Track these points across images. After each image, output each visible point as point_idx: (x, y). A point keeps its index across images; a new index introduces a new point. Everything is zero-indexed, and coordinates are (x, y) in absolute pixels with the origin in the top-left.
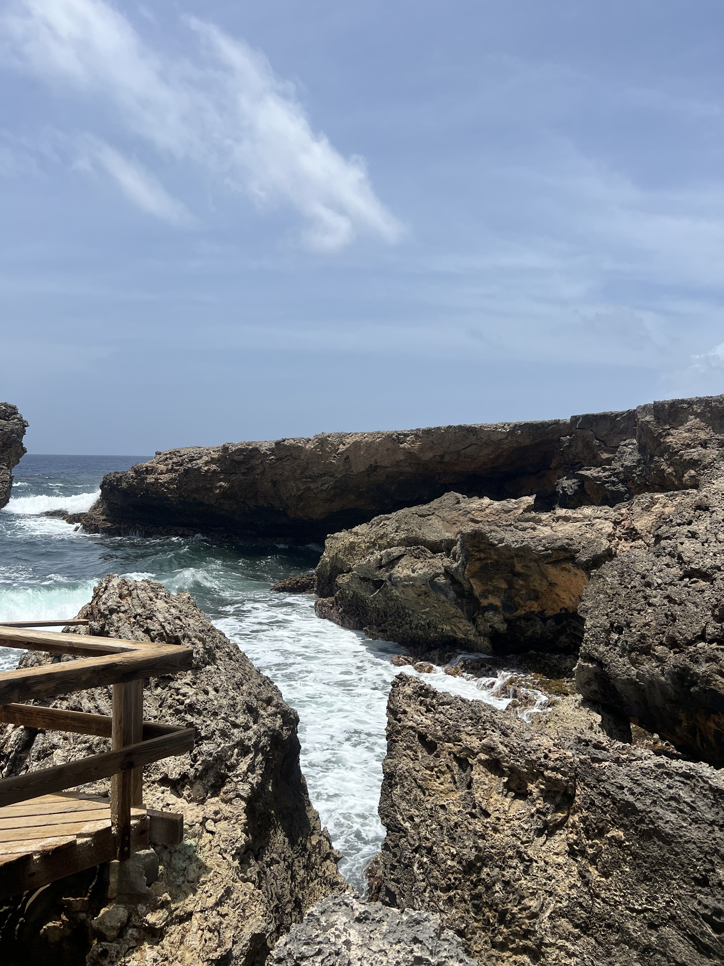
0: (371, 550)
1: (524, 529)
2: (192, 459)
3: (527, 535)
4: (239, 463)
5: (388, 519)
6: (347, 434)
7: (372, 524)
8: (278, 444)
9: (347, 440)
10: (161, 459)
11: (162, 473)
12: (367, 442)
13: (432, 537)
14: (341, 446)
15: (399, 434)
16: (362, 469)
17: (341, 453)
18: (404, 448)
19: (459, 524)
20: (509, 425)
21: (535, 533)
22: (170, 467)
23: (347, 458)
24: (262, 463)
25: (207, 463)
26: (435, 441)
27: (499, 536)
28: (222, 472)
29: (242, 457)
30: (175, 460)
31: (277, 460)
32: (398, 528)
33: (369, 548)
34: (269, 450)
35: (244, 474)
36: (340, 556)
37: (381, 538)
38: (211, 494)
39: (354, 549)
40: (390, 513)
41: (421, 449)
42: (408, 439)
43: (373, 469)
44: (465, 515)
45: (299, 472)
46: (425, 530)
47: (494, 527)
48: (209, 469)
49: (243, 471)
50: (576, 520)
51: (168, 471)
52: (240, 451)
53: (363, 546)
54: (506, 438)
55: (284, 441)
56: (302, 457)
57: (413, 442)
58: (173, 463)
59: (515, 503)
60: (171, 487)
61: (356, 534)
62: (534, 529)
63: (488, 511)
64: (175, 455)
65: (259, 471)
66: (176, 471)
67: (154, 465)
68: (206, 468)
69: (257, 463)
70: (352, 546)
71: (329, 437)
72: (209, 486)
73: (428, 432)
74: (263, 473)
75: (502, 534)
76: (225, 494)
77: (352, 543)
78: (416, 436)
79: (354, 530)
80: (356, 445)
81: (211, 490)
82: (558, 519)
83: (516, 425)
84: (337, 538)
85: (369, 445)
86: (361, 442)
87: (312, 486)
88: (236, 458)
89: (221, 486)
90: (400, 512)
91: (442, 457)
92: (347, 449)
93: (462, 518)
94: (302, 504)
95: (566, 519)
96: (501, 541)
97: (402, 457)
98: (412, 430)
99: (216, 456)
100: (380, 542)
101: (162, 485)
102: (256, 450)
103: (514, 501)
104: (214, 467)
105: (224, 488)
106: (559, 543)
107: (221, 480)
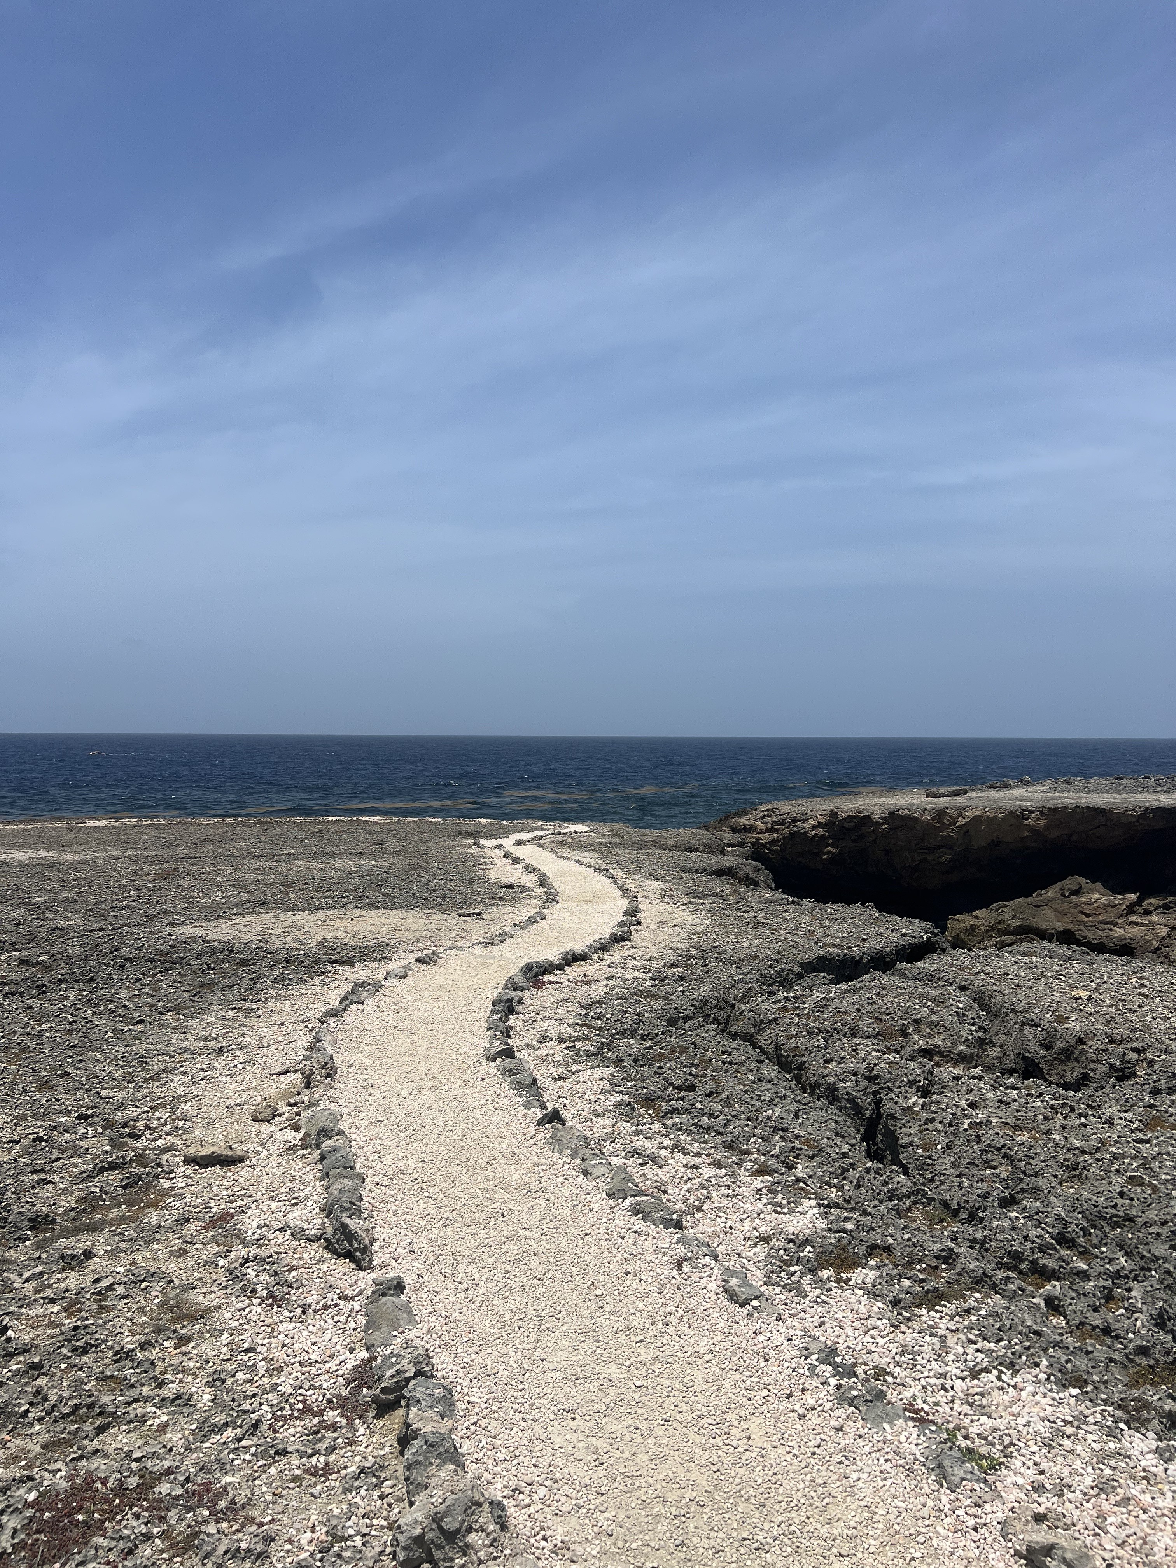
0: (990, 934)
1: (1103, 930)
2: (795, 821)
3: (1104, 934)
4: (848, 829)
5: (1006, 906)
6: (967, 807)
7: (992, 910)
8: (891, 813)
9: (967, 814)
10: (759, 816)
11: (761, 832)
12: (988, 817)
13: (1044, 925)
14: (960, 819)
15: (1024, 810)
16: (983, 844)
17: (961, 826)
18: (1028, 825)
19: (1069, 915)
20: (1140, 808)
21: (1111, 933)
22: (769, 825)
23: (967, 831)
24: (874, 831)
25: (813, 827)
26: (1062, 820)
27: (1084, 934)
28: (830, 837)
29: (852, 824)
30: (774, 819)
31: (891, 829)
32: (1014, 916)
33: (988, 931)
34: (882, 818)
35: (854, 841)
36: (962, 935)
37: (999, 923)
38: (818, 859)
39: (974, 930)
40: (1008, 901)
41: (1047, 826)
42: (1033, 815)
43: (996, 844)
44: (1075, 908)
45: (914, 842)
46: (1037, 919)
47: (1082, 927)
48: (816, 834)
49: (853, 837)
50: (1143, 925)
51: (768, 830)
52: (850, 818)
53: (983, 928)
54: (1137, 821)
55: (898, 810)
56: (918, 828)
57: (1038, 819)
58: (773, 822)
59: (1121, 899)
60: (774, 848)
61: (976, 917)
62: (1111, 930)
63: (1096, 905)
64: (774, 813)
65: (871, 839)
66: (777, 831)
67: (752, 822)
68: (813, 833)
69: (869, 830)
70: (972, 928)
71: (947, 808)
72: (816, 851)
73: (1054, 810)
74: (875, 841)
75: (1086, 933)
76: (833, 860)
77: (972, 925)
78: (1042, 813)
79: (974, 914)
80: (977, 819)
81: (818, 854)
82: (1130, 923)
83: (1147, 809)
84: (958, 920)
85: (991, 820)
86: (981, 816)
87: (929, 858)
88: (846, 825)
89: (829, 852)
90: (1018, 901)
91: (1070, 836)
92: (967, 823)
93: (1072, 910)
94: (917, 874)
95: (1136, 924)
96: (1085, 937)
97: (1026, 834)
98: (1038, 807)
99: (823, 820)
100: (999, 927)
101: (764, 845)
102: (868, 818)
103: (1120, 897)
104: (821, 832)
105: (833, 854)
106: (1124, 942)
107: (829, 845)
